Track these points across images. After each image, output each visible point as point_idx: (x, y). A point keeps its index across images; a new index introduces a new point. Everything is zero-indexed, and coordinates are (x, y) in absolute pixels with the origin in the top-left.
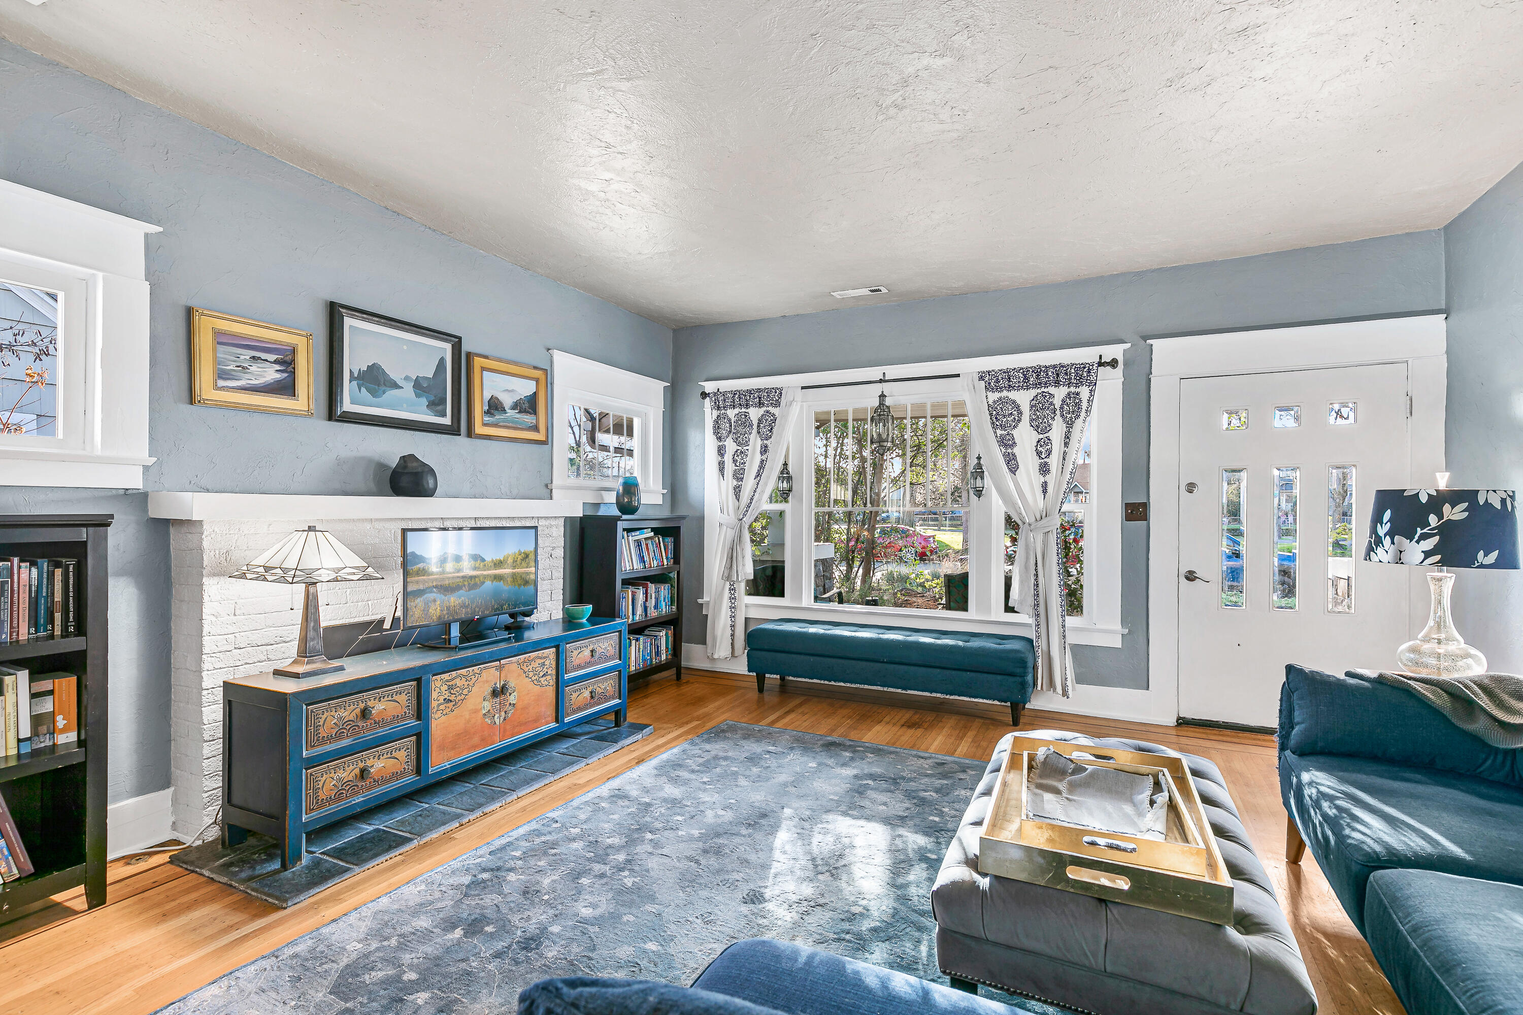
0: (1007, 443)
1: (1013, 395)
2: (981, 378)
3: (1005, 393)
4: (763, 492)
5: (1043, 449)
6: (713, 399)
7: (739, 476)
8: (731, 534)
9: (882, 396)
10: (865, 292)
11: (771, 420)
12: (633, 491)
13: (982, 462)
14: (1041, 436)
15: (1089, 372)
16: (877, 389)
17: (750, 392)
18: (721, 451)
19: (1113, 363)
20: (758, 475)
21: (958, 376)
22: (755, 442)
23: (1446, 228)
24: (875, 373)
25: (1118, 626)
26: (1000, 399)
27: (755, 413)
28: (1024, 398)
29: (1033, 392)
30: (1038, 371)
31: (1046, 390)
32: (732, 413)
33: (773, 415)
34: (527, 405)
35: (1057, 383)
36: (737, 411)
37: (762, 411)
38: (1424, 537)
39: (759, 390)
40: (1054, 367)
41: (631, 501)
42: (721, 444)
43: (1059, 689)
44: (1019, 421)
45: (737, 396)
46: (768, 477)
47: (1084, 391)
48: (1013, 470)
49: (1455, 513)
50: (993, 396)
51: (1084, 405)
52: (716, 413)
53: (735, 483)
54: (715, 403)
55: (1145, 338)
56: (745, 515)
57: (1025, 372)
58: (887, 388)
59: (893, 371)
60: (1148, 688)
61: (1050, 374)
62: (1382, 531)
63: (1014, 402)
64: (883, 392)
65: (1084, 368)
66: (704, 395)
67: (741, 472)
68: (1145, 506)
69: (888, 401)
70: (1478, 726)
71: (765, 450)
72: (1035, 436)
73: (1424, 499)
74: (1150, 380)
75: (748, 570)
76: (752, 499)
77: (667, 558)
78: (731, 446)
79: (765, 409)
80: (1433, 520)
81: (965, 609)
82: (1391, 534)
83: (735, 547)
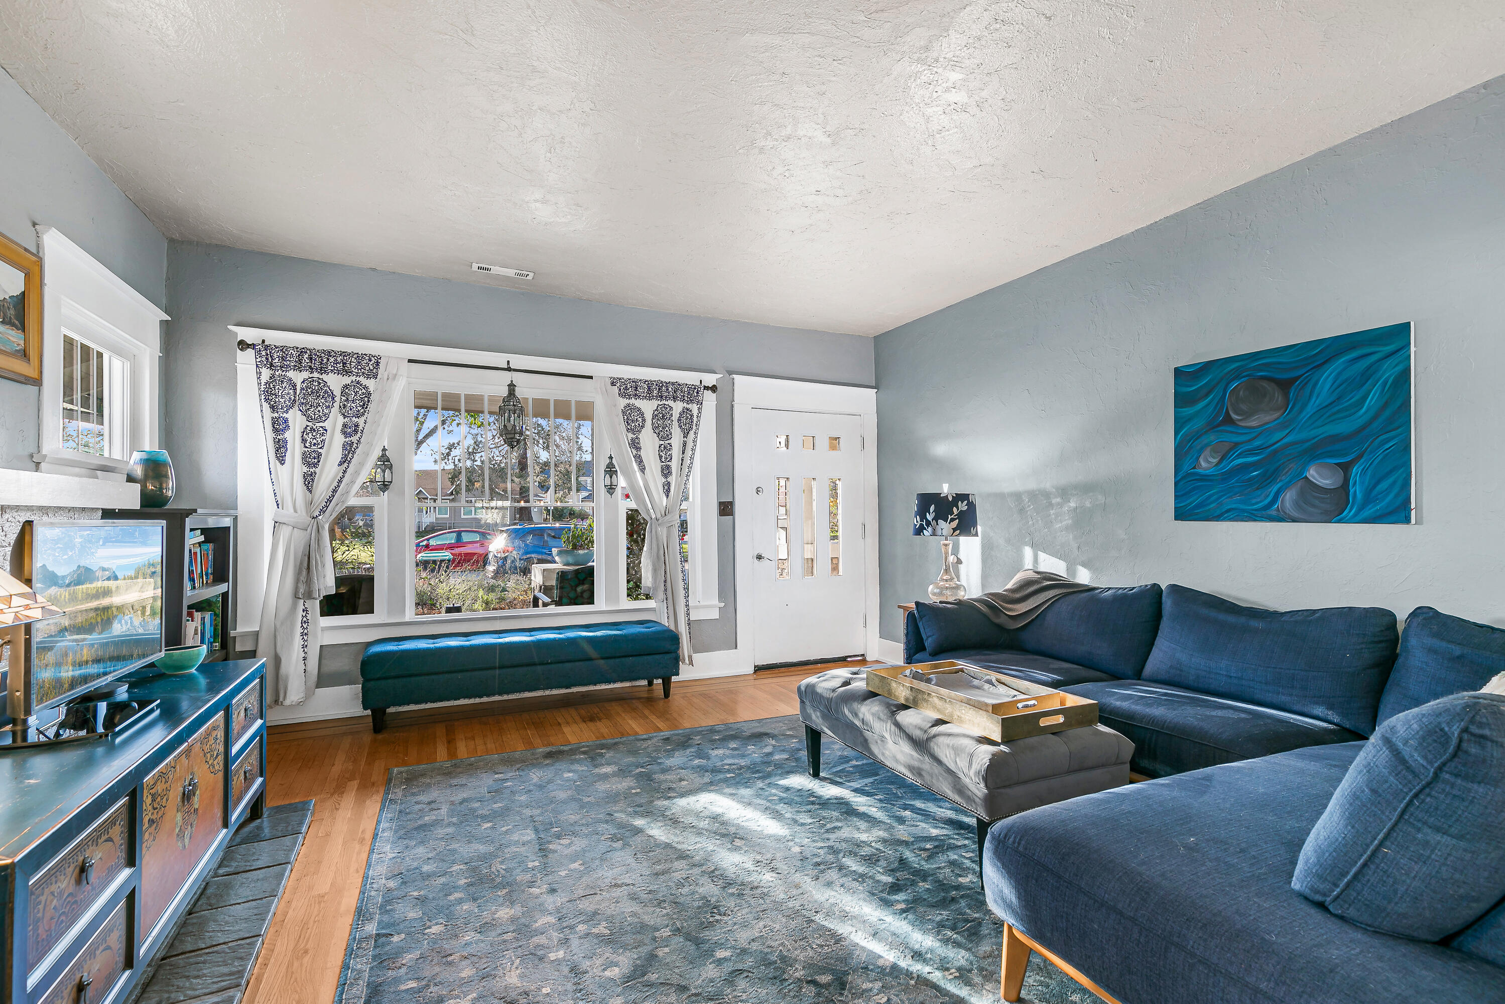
0: (635, 445)
1: (638, 403)
2: (613, 384)
3: (633, 401)
4: (353, 482)
5: (665, 450)
6: (264, 353)
7: (312, 460)
8: (300, 538)
9: (512, 387)
10: (511, 272)
11: (363, 394)
12: (164, 473)
13: (614, 461)
14: (662, 442)
15: (697, 393)
16: (507, 377)
17: (329, 353)
18: (279, 426)
19: (714, 389)
20: (345, 461)
21: (591, 377)
22: (335, 421)
23: (877, 338)
24: (499, 359)
25: (715, 601)
26: (628, 405)
27: (335, 382)
28: (648, 407)
29: (655, 403)
30: (661, 385)
31: (666, 403)
32: (298, 377)
33: (366, 387)
34: (12, 312)
35: (675, 399)
36: (305, 375)
37: (347, 380)
38: (952, 520)
39: (344, 354)
40: (673, 384)
41: (161, 489)
42: (276, 415)
43: (687, 661)
44: (643, 427)
45: (306, 356)
46: (362, 464)
47: (694, 408)
48: (643, 470)
49: (963, 506)
50: (623, 402)
51: (695, 419)
52: (266, 374)
53: (305, 469)
54: (267, 359)
55: (730, 373)
56: (322, 511)
57: (649, 384)
58: (518, 378)
59: (518, 361)
60: (736, 648)
61: (670, 389)
62: (930, 517)
63: (639, 409)
64: (512, 381)
65: (695, 389)
66: (243, 345)
67: (314, 455)
68: (731, 504)
69: (519, 392)
70: (1001, 620)
71: (350, 430)
72: (657, 442)
73: (949, 499)
74: (733, 406)
75: (327, 583)
76: (335, 491)
77: (207, 574)
78: (296, 420)
79: (354, 378)
80: (955, 509)
82: (936, 519)
83: (313, 555)
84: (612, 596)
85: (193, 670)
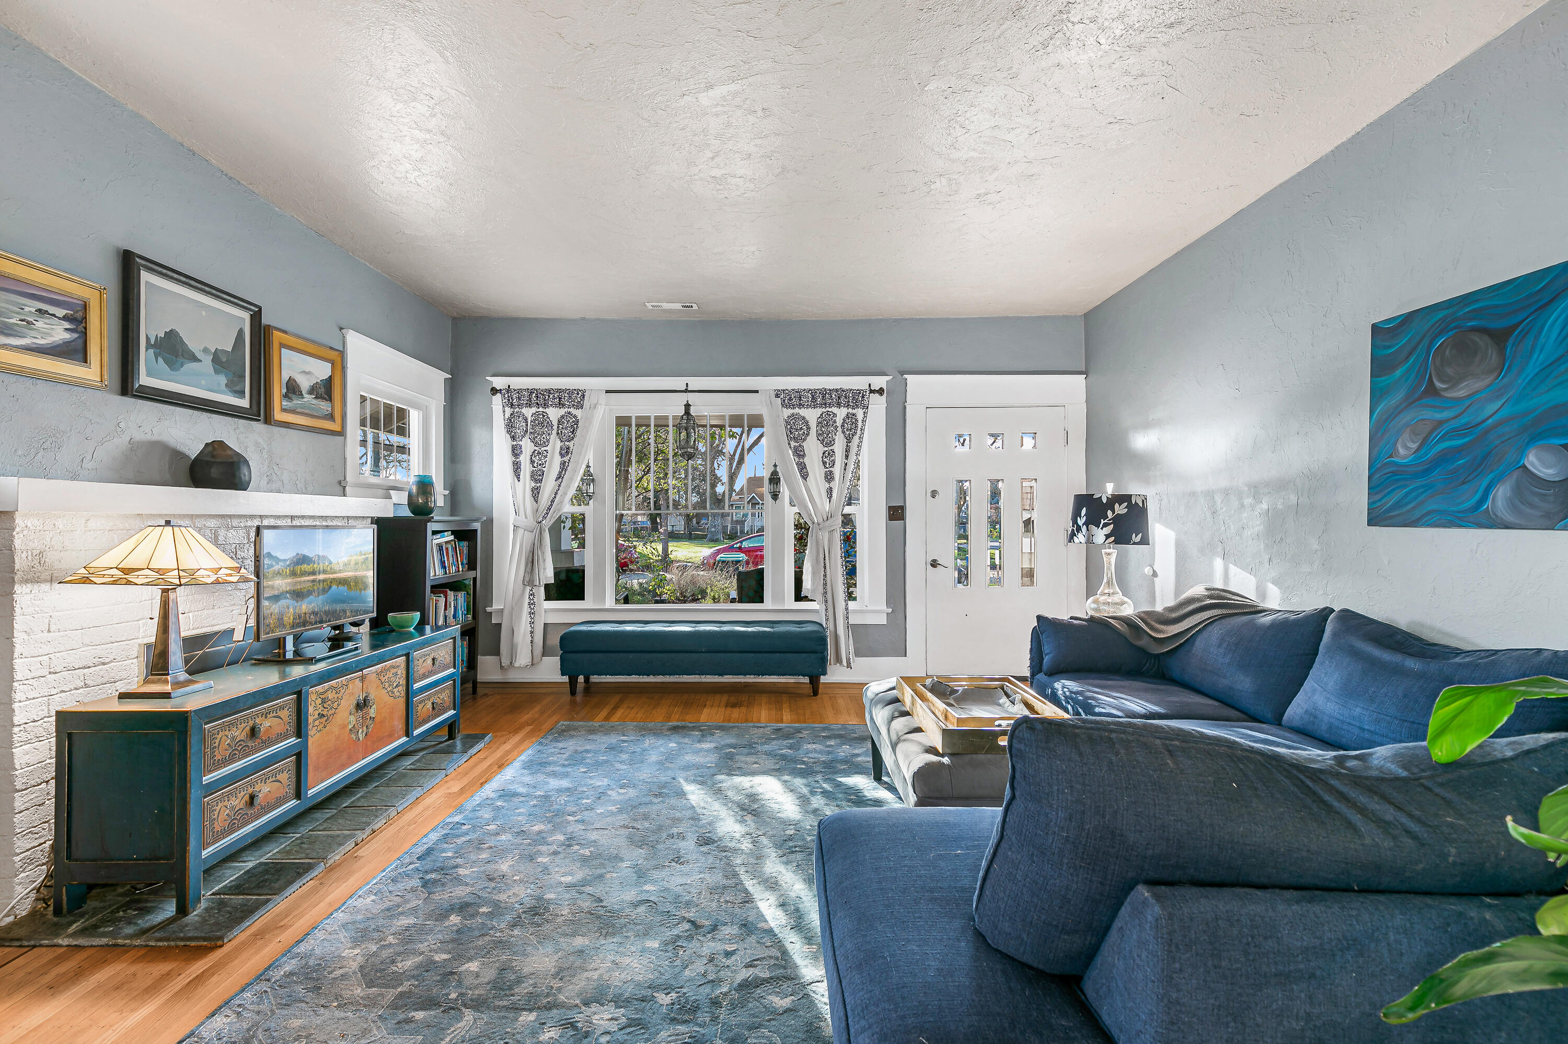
0: (799, 453)
1: (803, 412)
2: (777, 396)
3: (797, 410)
4: (565, 494)
5: (828, 458)
6: (506, 396)
7: (538, 477)
8: (529, 537)
9: (687, 406)
10: (678, 306)
11: (573, 422)
12: (428, 491)
13: (778, 469)
14: (826, 449)
15: (863, 397)
16: (683, 398)
17: (549, 391)
18: (516, 451)
19: (880, 391)
20: (560, 477)
21: (757, 392)
22: (555, 445)
23: (1087, 316)
24: (678, 383)
25: (883, 607)
26: (793, 415)
27: (554, 414)
28: (812, 415)
29: (819, 411)
30: (824, 392)
31: (830, 410)
32: (528, 412)
33: (575, 416)
34: (323, 390)
35: (839, 405)
36: (534, 410)
37: (562, 411)
38: (1105, 525)
39: (559, 391)
40: (837, 390)
41: (427, 502)
42: (515, 443)
43: (845, 663)
44: (808, 435)
45: (534, 395)
46: (571, 479)
47: (859, 413)
48: (805, 477)
49: (1120, 509)
50: (788, 412)
51: (860, 424)
52: (508, 411)
53: (533, 484)
54: (509, 400)
55: (902, 373)
56: (544, 518)
57: (813, 393)
58: (691, 398)
59: (696, 383)
60: (905, 656)
61: (833, 396)
62: (1081, 522)
63: (804, 418)
64: (687, 401)
65: (860, 393)
66: (494, 391)
67: (539, 473)
68: (902, 508)
69: (693, 411)
70: (1143, 642)
71: (564, 452)
72: (822, 449)
73: (1104, 501)
74: (905, 408)
75: (548, 574)
76: (553, 501)
77: (462, 564)
78: (527, 446)
79: (566, 410)
80: (1110, 513)
81: (761, 601)
82: (1087, 524)
83: (536, 551)
84: (779, 596)
85: (411, 629)
